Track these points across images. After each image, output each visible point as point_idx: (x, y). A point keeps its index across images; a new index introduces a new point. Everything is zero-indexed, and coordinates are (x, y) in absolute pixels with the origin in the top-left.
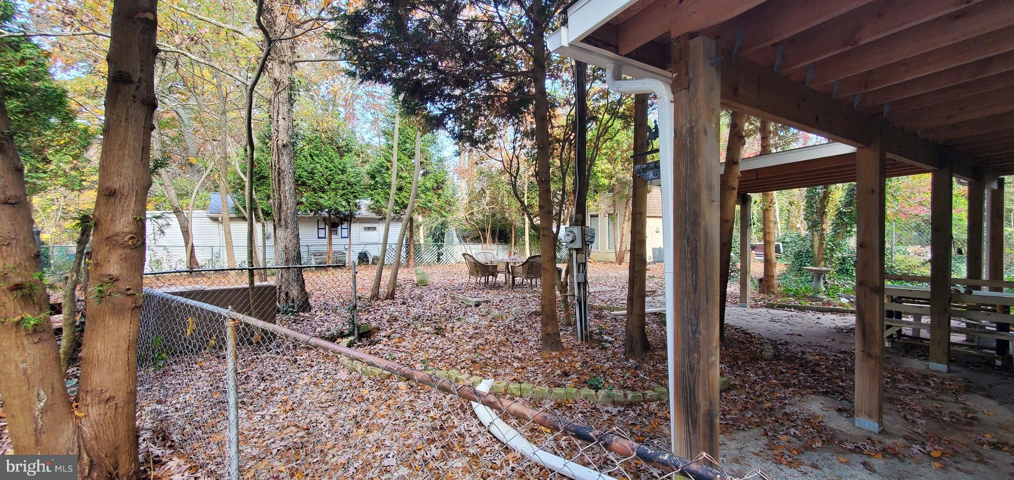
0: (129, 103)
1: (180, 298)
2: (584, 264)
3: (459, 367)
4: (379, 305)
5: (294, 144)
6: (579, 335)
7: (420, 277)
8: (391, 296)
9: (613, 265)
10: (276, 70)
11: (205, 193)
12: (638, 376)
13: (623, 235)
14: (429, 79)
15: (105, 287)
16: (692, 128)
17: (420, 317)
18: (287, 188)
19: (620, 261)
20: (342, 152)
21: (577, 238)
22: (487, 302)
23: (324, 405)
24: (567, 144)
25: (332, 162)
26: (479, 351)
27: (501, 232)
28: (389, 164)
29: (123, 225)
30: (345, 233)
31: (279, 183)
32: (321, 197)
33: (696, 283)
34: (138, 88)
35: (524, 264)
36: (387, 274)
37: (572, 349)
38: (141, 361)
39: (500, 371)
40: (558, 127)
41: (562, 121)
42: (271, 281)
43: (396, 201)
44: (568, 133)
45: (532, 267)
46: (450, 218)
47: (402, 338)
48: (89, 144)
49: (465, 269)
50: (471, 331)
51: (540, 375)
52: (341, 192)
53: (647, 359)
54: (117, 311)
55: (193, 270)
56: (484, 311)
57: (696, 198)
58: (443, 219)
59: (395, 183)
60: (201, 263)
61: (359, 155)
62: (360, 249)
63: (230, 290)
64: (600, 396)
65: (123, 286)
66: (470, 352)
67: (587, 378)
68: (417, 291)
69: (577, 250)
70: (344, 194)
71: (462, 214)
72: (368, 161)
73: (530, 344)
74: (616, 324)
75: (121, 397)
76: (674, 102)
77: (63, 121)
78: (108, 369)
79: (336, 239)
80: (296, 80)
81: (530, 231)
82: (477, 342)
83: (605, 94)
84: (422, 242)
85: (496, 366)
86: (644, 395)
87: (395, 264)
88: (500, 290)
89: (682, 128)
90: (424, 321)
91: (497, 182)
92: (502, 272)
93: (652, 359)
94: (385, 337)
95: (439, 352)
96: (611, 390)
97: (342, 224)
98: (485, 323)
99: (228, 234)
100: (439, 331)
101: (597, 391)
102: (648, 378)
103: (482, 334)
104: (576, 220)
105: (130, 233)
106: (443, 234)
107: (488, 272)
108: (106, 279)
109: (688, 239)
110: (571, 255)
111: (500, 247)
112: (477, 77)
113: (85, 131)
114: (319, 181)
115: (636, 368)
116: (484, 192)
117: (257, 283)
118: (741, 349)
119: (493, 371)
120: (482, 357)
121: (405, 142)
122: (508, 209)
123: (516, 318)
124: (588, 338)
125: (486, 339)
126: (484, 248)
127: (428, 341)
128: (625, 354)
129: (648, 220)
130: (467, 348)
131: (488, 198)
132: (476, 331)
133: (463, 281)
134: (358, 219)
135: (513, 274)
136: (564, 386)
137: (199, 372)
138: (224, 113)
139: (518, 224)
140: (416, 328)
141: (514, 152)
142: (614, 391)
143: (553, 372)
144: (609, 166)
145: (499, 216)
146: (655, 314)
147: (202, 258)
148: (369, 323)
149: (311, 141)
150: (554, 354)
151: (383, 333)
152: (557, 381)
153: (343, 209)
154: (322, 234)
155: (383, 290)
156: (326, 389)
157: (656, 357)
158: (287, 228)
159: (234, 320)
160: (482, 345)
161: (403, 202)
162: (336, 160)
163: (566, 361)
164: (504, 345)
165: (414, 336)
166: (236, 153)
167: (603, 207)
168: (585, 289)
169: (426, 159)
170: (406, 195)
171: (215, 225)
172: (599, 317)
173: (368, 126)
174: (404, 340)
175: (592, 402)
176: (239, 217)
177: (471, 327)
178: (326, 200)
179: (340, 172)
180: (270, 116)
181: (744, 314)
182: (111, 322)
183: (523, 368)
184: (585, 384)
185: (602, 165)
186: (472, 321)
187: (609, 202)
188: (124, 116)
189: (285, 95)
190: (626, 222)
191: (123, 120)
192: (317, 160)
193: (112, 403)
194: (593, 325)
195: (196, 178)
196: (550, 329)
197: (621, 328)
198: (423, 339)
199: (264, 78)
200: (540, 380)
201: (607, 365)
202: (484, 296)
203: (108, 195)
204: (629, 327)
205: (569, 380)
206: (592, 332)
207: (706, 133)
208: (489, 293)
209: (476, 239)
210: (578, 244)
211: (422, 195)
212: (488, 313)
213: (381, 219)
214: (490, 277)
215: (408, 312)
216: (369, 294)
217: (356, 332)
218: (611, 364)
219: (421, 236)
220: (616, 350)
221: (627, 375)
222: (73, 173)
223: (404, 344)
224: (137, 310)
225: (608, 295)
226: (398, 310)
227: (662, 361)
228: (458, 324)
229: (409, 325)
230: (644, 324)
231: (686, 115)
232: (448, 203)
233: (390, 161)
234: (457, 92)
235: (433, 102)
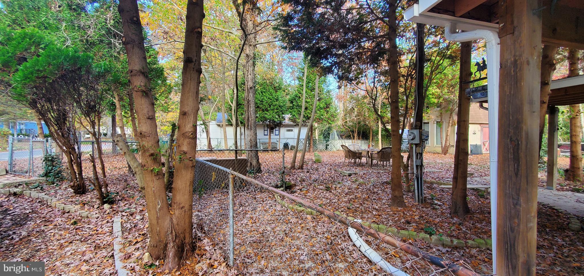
0: (191, 72)
1: (209, 163)
2: (421, 154)
3: (340, 211)
4: (295, 172)
5: (255, 87)
6: (417, 199)
7: (317, 158)
8: (301, 167)
9: (440, 155)
10: (248, 50)
11: (215, 113)
12: (461, 229)
13: (447, 135)
14: (324, 46)
15: (182, 156)
16: (515, 61)
17: (317, 180)
18: (252, 109)
19: (445, 151)
20: (277, 89)
21: (416, 137)
22: (355, 174)
23: (270, 222)
24: (409, 78)
25: (272, 95)
26: (351, 202)
27: (363, 133)
28: (300, 95)
29: (188, 128)
30: (277, 132)
31: (248, 107)
32: (266, 114)
33: (518, 170)
34: (195, 64)
35: (378, 153)
36: (299, 155)
37: (411, 207)
38: (194, 191)
39: (365, 215)
40: (404, 67)
41: (406, 63)
42: (244, 157)
43: (304, 115)
44: (410, 71)
45: (384, 155)
46: (333, 125)
47: (308, 191)
48: (171, 91)
49: (343, 154)
50: (346, 190)
51: (390, 221)
52: (276, 111)
53: (467, 219)
54: (186, 167)
55: (211, 150)
56: (354, 179)
57: (519, 110)
58: (330, 125)
59: (304, 105)
60: (213, 147)
61: (284, 91)
62: (284, 141)
63: (227, 160)
64: (433, 240)
65: (188, 156)
66: (346, 202)
67: (423, 227)
68: (315, 166)
69: (416, 145)
70: (277, 112)
71: (340, 123)
72: (289, 94)
73: (384, 201)
74: (444, 194)
75: (187, 207)
76: (501, 44)
77: (163, 82)
78: (182, 194)
79: (273, 136)
80: (256, 54)
81: (382, 132)
82: (351, 197)
83: (436, 44)
84: (317, 138)
85: (362, 212)
86: (466, 243)
87: (304, 150)
88: (364, 167)
89: (507, 61)
90: (319, 182)
91: (361, 104)
92: (364, 157)
93: (471, 219)
94: (299, 189)
95: (328, 201)
96: (441, 236)
97: (276, 128)
98: (355, 186)
99: (225, 132)
100: (328, 189)
101: (430, 236)
102: (469, 232)
103: (353, 193)
104: (416, 126)
105: (191, 132)
106: (329, 134)
107: (356, 156)
108: (182, 153)
109: (511, 139)
110: (412, 148)
111: (363, 142)
112: (353, 42)
113: (170, 86)
114: (265, 106)
115: (460, 224)
116: (354, 109)
117: (238, 158)
118: (549, 220)
119: (361, 215)
120: (353, 206)
121: (309, 82)
122: (368, 119)
123: (374, 185)
124: (423, 201)
125: (356, 196)
126: (353, 142)
127: (322, 194)
128: (450, 214)
129: (470, 125)
130: (345, 200)
131: (356, 113)
132: (350, 191)
133: (341, 161)
134: (284, 125)
135: (371, 158)
136: (407, 229)
137: (214, 199)
138: (224, 73)
139: (375, 128)
140: (315, 186)
141: (374, 85)
142: (444, 238)
143: (399, 220)
144: (438, 90)
145: (362, 123)
146: (473, 189)
147: (214, 144)
148: (290, 181)
149: (262, 85)
150: (400, 209)
151: (298, 188)
152: (402, 226)
153: (276, 120)
154: (266, 133)
155: (297, 164)
156: (271, 214)
157: (475, 218)
158: (251, 130)
159: (233, 175)
160: (353, 199)
161: (308, 116)
162: (273, 94)
163: (408, 214)
164: (367, 200)
165: (314, 190)
166: (229, 92)
167: (433, 117)
168: (421, 170)
169: (320, 91)
170: (309, 111)
171: (219, 128)
172: (430, 188)
173: (289, 75)
174: (309, 192)
175: (427, 242)
176: (229, 125)
177: (346, 188)
178: (268, 115)
179: (275, 100)
180: (244, 73)
181: (551, 194)
182: (184, 172)
183: (379, 216)
184: (422, 231)
185: (433, 90)
186: (347, 184)
187: (438, 114)
188: (190, 78)
189: (251, 62)
190: (450, 127)
191: (189, 80)
192: (264, 94)
193: (184, 209)
194: (427, 193)
195: (211, 105)
196: (397, 193)
197: (447, 197)
198: (319, 193)
199: (243, 55)
200: (390, 224)
201: (437, 220)
202: (353, 170)
203: (183, 114)
204: (454, 197)
205: (410, 226)
206: (425, 197)
207: (528, 63)
208: (356, 169)
209: (349, 137)
210: (417, 141)
211: (318, 112)
212: (356, 180)
213: (295, 125)
214: (357, 160)
215: (310, 177)
216: (289, 166)
217: (284, 186)
218: (441, 219)
219: (317, 134)
220: (444, 211)
221: (453, 228)
222: (166, 105)
223: (309, 194)
224: (193, 168)
225: (437, 174)
226: (305, 175)
227: (479, 222)
228: (339, 186)
229: (311, 184)
230: (465, 196)
231: (511, 52)
232: (332, 116)
233: (301, 93)
234: (340, 52)
235: (327, 59)
